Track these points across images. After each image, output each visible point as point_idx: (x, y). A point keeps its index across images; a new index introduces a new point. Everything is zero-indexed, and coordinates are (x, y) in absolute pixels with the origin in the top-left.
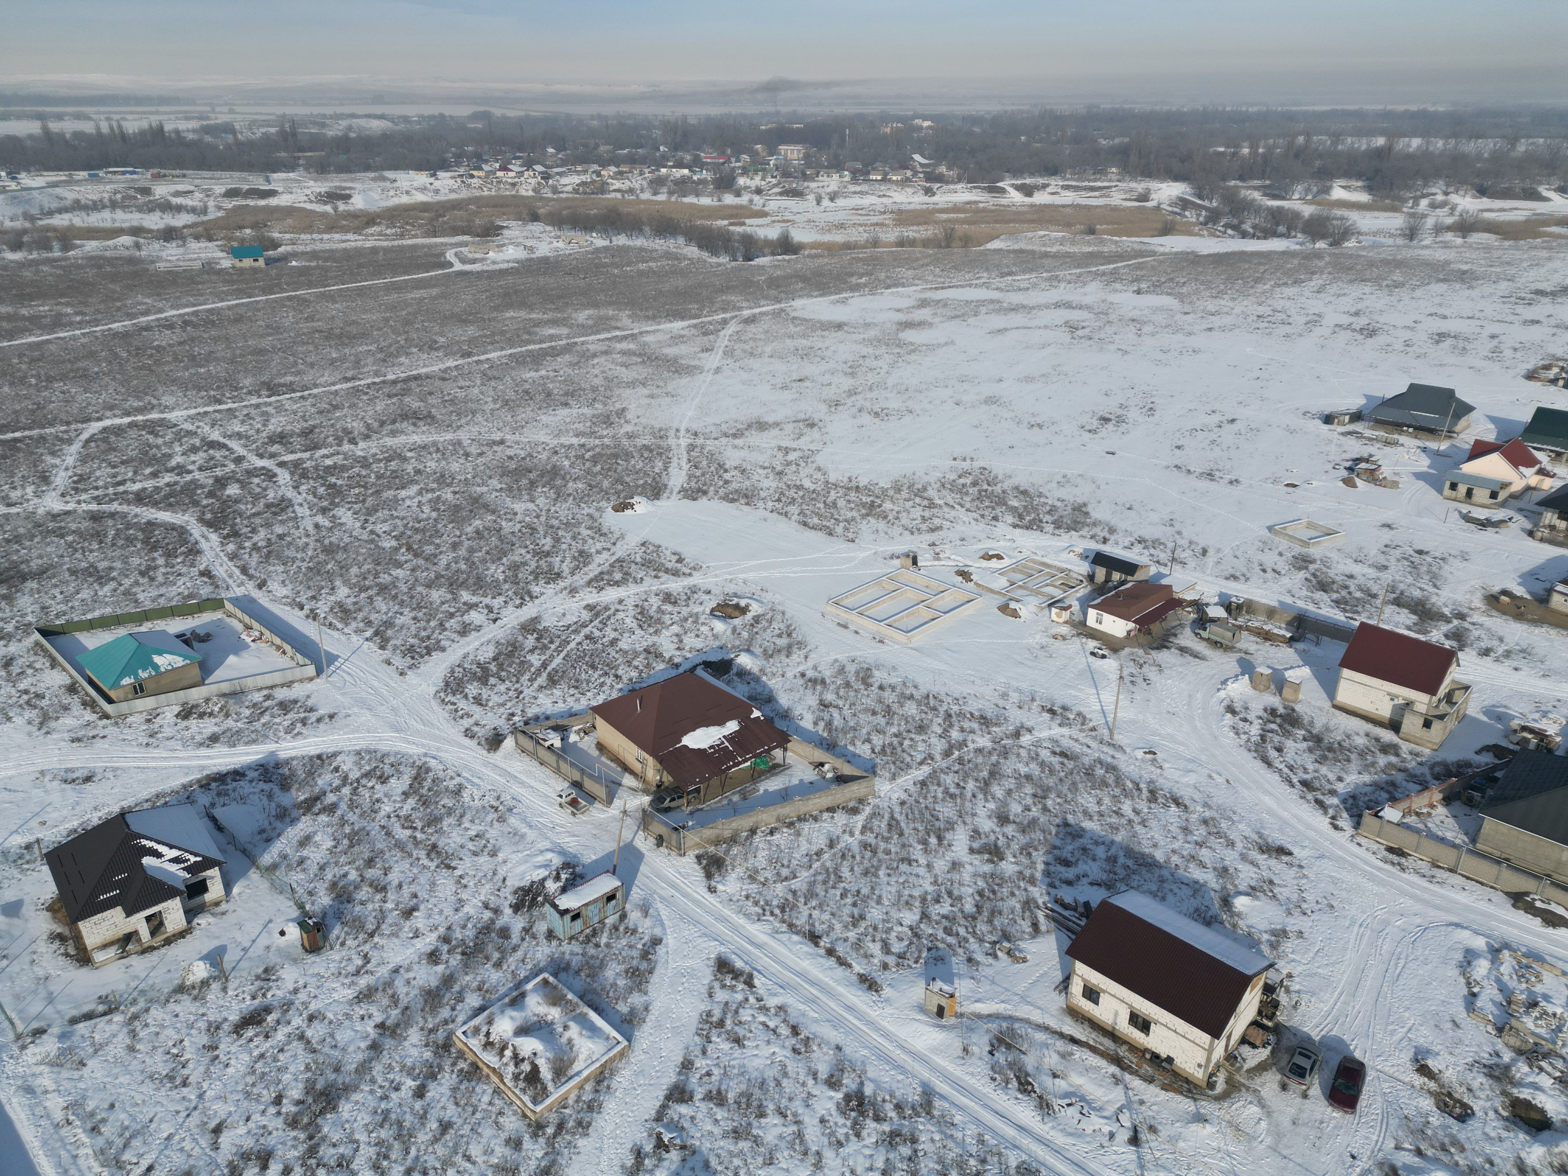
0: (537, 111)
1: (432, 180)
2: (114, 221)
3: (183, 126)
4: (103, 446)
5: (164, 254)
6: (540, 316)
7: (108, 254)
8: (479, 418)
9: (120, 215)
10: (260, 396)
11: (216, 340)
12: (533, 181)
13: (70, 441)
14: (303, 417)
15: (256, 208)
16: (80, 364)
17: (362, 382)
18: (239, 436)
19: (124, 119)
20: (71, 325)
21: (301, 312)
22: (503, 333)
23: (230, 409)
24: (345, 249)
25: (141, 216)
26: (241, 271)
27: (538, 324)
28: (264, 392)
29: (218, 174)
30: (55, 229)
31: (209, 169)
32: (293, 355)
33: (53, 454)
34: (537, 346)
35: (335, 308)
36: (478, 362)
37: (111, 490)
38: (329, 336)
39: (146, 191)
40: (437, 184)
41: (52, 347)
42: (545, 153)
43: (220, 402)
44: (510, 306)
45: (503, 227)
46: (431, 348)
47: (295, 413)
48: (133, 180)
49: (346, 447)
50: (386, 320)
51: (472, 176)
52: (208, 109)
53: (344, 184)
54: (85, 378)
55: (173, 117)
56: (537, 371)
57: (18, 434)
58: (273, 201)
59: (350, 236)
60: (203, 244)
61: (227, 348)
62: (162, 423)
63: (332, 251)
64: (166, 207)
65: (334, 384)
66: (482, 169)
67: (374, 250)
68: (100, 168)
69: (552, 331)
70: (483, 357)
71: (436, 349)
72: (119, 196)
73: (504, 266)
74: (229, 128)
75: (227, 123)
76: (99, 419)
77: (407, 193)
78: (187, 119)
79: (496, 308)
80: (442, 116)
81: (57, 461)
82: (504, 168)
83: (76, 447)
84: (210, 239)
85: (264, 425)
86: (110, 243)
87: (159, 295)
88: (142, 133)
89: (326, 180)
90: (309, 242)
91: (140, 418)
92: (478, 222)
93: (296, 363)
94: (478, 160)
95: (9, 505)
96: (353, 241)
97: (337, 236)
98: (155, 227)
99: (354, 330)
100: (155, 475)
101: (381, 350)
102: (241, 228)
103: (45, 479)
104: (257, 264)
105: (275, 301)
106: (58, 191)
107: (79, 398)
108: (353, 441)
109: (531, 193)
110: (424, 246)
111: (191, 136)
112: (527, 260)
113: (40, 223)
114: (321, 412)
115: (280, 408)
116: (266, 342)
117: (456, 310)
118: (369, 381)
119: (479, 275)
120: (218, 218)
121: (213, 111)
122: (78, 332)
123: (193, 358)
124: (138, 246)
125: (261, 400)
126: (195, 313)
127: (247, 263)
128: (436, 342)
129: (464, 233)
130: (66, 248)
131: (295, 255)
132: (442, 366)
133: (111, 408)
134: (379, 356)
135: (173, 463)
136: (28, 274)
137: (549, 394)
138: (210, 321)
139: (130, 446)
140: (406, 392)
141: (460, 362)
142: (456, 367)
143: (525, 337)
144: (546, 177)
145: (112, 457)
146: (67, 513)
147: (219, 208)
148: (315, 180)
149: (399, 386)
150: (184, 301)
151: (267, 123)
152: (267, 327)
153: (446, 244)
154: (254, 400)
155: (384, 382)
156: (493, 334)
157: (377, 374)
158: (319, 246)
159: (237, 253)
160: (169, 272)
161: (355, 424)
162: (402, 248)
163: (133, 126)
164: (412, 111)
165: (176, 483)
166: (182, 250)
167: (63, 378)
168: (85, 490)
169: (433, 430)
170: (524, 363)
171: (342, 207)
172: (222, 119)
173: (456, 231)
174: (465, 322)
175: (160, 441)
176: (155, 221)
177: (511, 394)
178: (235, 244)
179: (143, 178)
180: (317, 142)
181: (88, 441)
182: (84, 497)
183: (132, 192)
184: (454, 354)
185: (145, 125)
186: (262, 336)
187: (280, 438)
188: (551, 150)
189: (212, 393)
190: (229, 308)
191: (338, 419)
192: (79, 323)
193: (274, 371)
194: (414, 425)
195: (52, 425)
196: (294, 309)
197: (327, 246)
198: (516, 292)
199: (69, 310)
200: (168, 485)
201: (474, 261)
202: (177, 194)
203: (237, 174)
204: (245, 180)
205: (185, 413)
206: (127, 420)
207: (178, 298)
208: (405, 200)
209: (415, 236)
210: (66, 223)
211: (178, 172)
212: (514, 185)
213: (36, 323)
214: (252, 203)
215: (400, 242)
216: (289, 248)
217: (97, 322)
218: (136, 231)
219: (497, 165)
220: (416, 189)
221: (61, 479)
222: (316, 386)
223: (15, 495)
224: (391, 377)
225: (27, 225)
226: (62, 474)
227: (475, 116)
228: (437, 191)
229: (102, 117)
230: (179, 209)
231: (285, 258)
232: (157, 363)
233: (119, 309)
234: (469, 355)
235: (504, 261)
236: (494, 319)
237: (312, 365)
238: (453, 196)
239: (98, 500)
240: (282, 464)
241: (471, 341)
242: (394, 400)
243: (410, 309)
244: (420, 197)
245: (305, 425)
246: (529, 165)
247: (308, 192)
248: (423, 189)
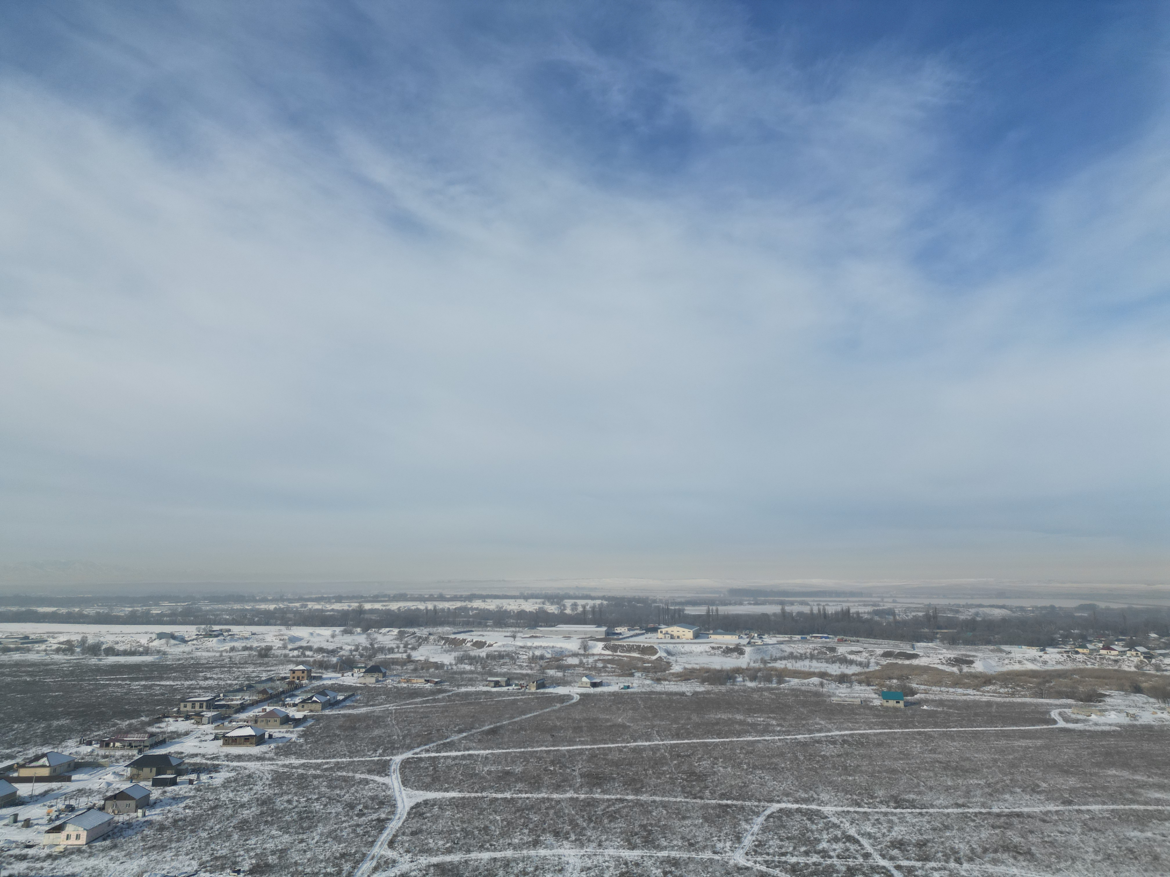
0: (1139, 604)
1: (1041, 654)
2: (810, 667)
3: (862, 609)
4: (778, 823)
5: (837, 692)
6: (1145, 778)
7: (803, 688)
8: (1079, 865)
9: (815, 663)
10: (888, 806)
11: (863, 757)
12: (1136, 660)
13: (758, 814)
14: (920, 830)
15: (903, 665)
16: (774, 760)
17: (971, 810)
18: (869, 836)
19: (827, 605)
20: (773, 732)
21: (927, 745)
22: (1104, 788)
23: (865, 813)
24: (965, 701)
25: (827, 665)
26: (887, 709)
27: (1143, 785)
28: (892, 804)
29: (880, 641)
30: (776, 670)
31: (875, 637)
32: (917, 777)
33: (747, 821)
34: (1142, 807)
35: (953, 746)
36: (1079, 811)
37: (777, 858)
38: (946, 767)
39: (833, 650)
40: (1046, 657)
41: (760, 745)
42: (1147, 638)
43: (859, 805)
44: (1113, 765)
45: (1105, 695)
46: (1033, 790)
47: (914, 826)
48: (826, 642)
49: (952, 865)
50: (995, 761)
51: (1077, 653)
52: (879, 599)
53: (969, 653)
54: (775, 769)
55: (856, 604)
56: (1142, 831)
57: (729, 802)
58: (915, 662)
59: (970, 691)
60: (864, 687)
61: (870, 764)
62: (818, 813)
63: (955, 701)
64: (844, 661)
65: (947, 807)
66: (1087, 648)
67: (989, 704)
68: (808, 634)
69: (1158, 795)
70: (1083, 808)
71: (1038, 793)
72: (816, 652)
73: (1107, 728)
74: (891, 612)
75: (890, 609)
76: (779, 802)
77: (1020, 662)
78: (865, 605)
79: (1098, 765)
80: (1053, 607)
81: (748, 827)
82: (1107, 647)
83: (760, 820)
84: (869, 685)
85: (889, 831)
86: (806, 681)
87: (830, 719)
88: (837, 613)
89: (956, 649)
90: (938, 693)
91: (804, 806)
92: (1081, 689)
93: (918, 785)
94: (1083, 641)
95: (715, 853)
96: (972, 695)
97: (960, 690)
98: (834, 673)
99: (967, 765)
100: (807, 853)
101: (989, 785)
102: (890, 678)
103: (738, 839)
104: (898, 705)
105: (908, 734)
106: (782, 646)
107: (770, 784)
108: (958, 861)
109: (1133, 669)
110: (1031, 704)
111: (866, 616)
112: (1130, 726)
113: (769, 665)
114: (934, 829)
115: (902, 819)
116: (898, 765)
117: (1058, 761)
118: (977, 810)
119: (1082, 733)
120: (876, 671)
121: (882, 601)
122: (777, 738)
123: (845, 768)
124: (822, 685)
125: (889, 810)
126: (851, 735)
127: (892, 703)
128: (1038, 786)
129: (1068, 697)
130: (780, 682)
131: (926, 701)
132: (1042, 809)
133: (788, 795)
134: (987, 790)
135: (820, 847)
136: (756, 696)
137: (1156, 858)
138: (861, 742)
139: (794, 826)
140: (1008, 826)
141: (1061, 808)
142: (1057, 812)
143: (1130, 796)
144: (1149, 656)
145: (782, 833)
146: (747, 868)
147: (877, 664)
148: (948, 649)
149: (1002, 819)
150: (845, 725)
151: (917, 610)
152: (900, 752)
153: (1051, 705)
154: (884, 809)
155: (989, 813)
156: (1094, 788)
157: (983, 805)
158: (945, 697)
159: (886, 696)
160: (839, 704)
161: (961, 846)
162: (1012, 705)
163: (831, 609)
164: (1028, 603)
165: (820, 864)
166: (849, 690)
167: (763, 768)
168: (761, 854)
169: (1032, 867)
170: (1128, 821)
171: (965, 669)
172: (887, 606)
173: (1060, 695)
174: (1067, 772)
175: (814, 827)
176: (835, 669)
177: (1113, 849)
178: (885, 689)
179: (832, 641)
180: (951, 623)
181: (769, 816)
182: (759, 859)
183: (824, 650)
184: (1055, 800)
185: (839, 608)
186: (895, 759)
187: (900, 844)
188: (1153, 635)
189: (855, 797)
190: (875, 735)
191: (948, 838)
192: (779, 732)
193: (902, 788)
194: (1015, 858)
195: (750, 800)
196: (922, 742)
197: (952, 697)
198: (1118, 753)
199: (774, 722)
200: (814, 864)
201: (1077, 721)
202: (852, 653)
203: (892, 642)
204: (897, 646)
205: (834, 809)
206: (796, 806)
207: (842, 723)
208: (1017, 667)
209: (1024, 696)
210: (783, 666)
211: (854, 638)
212: (1116, 661)
213: (754, 728)
214: (900, 662)
215: (1011, 700)
216: (923, 696)
217: (788, 733)
218: (823, 675)
219: (1101, 645)
220: (1027, 660)
221: (748, 841)
222: (932, 806)
223: (719, 845)
224: (995, 810)
225: (762, 666)
226: (749, 837)
227: (1082, 608)
228: (1045, 663)
229: (815, 604)
230: (851, 662)
231: (919, 703)
232: (822, 767)
233: (804, 725)
234: (1070, 803)
235: (1105, 724)
236: (1096, 774)
237: (931, 789)
238: (1059, 667)
239: (767, 863)
240: (898, 868)
241: (1072, 790)
242: (997, 831)
243: (1016, 755)
244: (1030, 666)
245: (920, 838)
246: (1131, 646)
247: (941, 657)
248: (1033, 660)
